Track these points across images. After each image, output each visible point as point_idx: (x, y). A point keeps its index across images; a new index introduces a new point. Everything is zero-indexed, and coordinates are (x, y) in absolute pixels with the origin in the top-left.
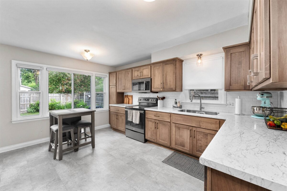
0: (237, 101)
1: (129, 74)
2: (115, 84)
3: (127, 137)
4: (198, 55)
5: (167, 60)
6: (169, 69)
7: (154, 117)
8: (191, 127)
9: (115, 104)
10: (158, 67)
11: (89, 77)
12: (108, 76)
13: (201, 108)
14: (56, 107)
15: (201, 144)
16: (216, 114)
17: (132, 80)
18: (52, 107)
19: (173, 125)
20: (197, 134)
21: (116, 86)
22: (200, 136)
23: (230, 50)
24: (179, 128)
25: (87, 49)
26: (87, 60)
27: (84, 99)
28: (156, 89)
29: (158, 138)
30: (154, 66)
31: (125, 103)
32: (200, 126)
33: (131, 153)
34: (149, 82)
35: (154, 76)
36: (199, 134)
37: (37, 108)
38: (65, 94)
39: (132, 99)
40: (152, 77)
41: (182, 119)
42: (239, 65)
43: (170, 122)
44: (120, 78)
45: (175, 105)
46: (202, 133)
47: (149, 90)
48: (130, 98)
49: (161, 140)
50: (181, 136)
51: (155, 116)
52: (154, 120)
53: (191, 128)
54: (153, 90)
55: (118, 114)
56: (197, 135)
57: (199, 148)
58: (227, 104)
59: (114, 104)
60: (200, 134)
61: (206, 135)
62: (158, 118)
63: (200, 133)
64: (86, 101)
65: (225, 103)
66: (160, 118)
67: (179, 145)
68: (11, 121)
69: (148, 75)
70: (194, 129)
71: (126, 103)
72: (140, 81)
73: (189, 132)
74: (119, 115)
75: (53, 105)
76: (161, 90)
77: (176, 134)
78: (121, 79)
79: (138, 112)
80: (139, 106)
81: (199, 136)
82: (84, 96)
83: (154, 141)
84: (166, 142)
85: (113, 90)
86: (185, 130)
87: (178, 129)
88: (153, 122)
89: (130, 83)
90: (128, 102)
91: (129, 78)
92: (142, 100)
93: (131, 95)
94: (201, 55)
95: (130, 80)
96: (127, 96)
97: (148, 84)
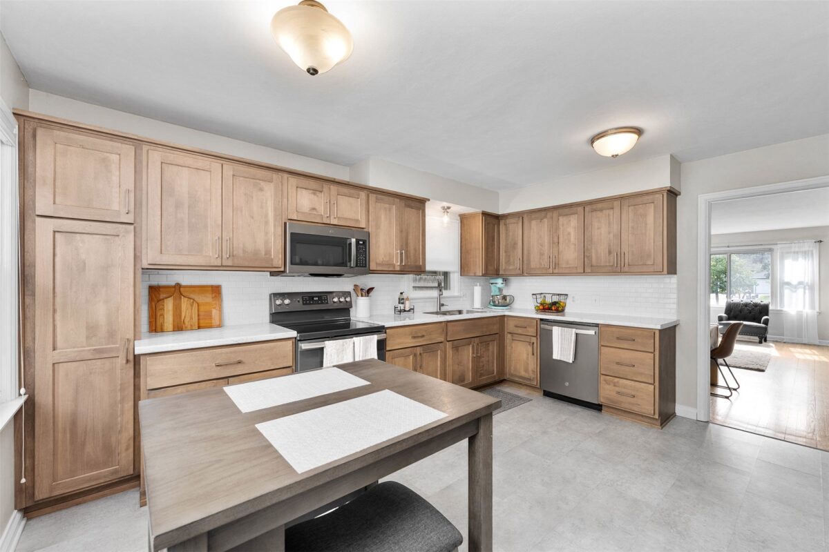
0: (477, 290)
4: (444, 207)
5: (410, 196)
6: (412, 218)
7: (414, 340)
8: (473, 339)
10: (388, 205)
13: (441, 305)
15: (483, 362)
16: (460, 312)
19: (449, 347)
21: (138, 230)
22: (482, 351)
24: (457, 349)
28: (382, 265)
30: (376, 198)
31: (169, 327)
32: (484, 333)
34: (364, 242)
35: (377, 226)
36: (481, 348)
41: (462, 328)
43: (443, 341)
48: (207, 299)
50: (459, 364)
51: (414, 337)
52: (412, 348)
54: (372, 266)
57: (481, 370)
58: (461, 296)
60: (482, 346)
61: (488, 344)
62: (421, 339)
63: (483, 344)
65: (460, 294)
66: (426, 339)
69: (358, 221)
70: (477, 340)
71: (178, 330)
72: (331, 232)
73: (471, 351)
76: (398, 268)
77: (453, 364)
86: (465, 347)
87: (456, 351)
88: (407, 354)
89: (266, 233)
90: (191, 318)
91: (262, 207)
92: (299, 301)
93: (212, 286)
94: (449, 208)
95: (266, 216)
96: (177, 290)
97: (363, 248)
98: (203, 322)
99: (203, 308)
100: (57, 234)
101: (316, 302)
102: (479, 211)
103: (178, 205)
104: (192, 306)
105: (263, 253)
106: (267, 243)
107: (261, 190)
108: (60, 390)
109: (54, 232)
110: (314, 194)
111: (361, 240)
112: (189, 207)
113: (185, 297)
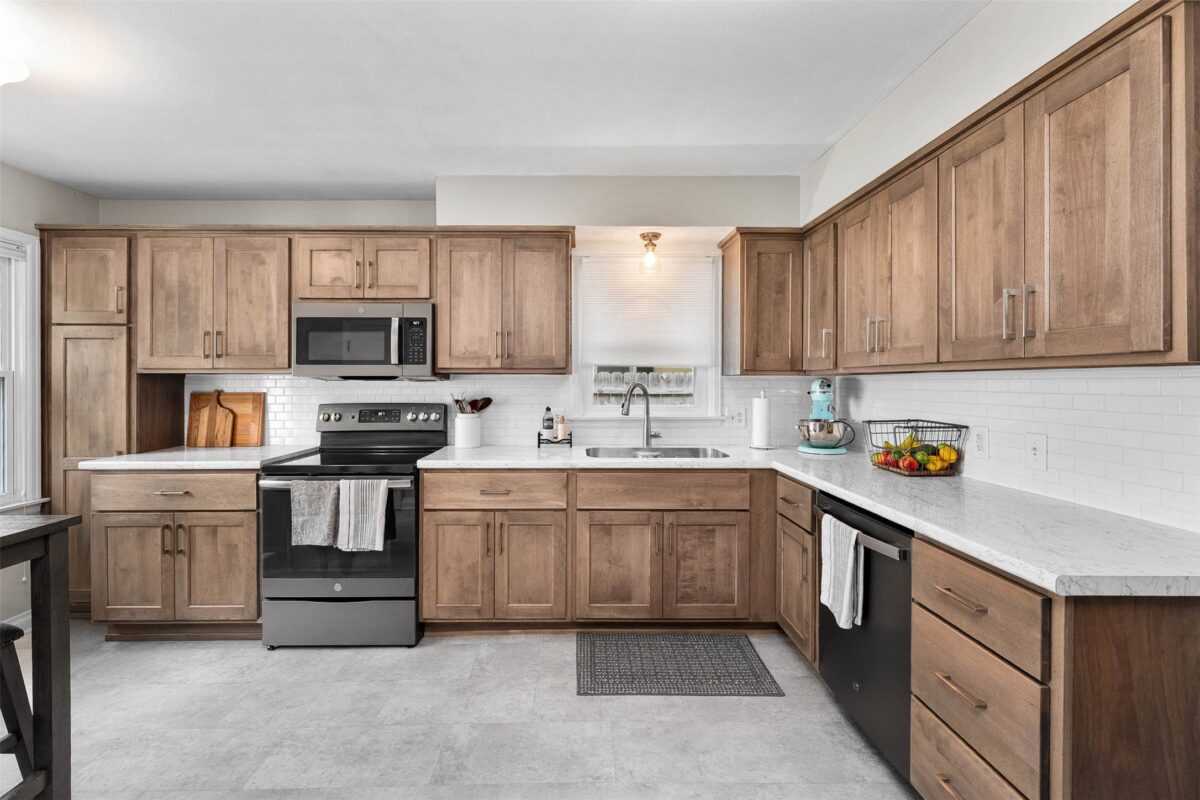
0: (759, 406)
3: (273, 648)
4: (643, 236)
5: (524, 229)
6: (535, 269)
7: (486, 498)
8: (656, 513)
9: (120, 454)
10: (477, 253)
13: (650, 436)
15: (691, 568)
17: (290, 299)
19: (582, 519)
20: (679, 535)
21: (131, 331)
22: (687, 543)
23: (756, 240)
24: (606, 529)
28: (458, 358)
29: (501, 598)
30: (451, 244)
31: (202, 440)
32: (692, 505)
33: (397, 723)
34: (423, 321)
35: (453, 292)
36: (685, 536)
39: (259, 415)
40: (442, 299)
41: (620, 487)
42: (777, 293)
43: (565, 507)
45: (546, 434)
46: (697, 527)
47: (424, 363)
48: (245, 409)
49: (520, 602)
50: (614, 561)
51: (483, 493)
52: (480, 513)
53: (656, 516)
54: (443, 362)
56: (680, 540)
57: (686, 587)
58: (723, 418)
59: (112, 455)
60: (689, 533)
61: (708, 531)
62: (501, 502)
63: (690, 528)
65: (720, 414)
66: (517, 498)
67: (606, 601)
69: (414, 287)
70: (669, 519)
71: (211, 444)
72: (361, 311)
73: (648, 536)
74: (196, 522)
76: (497, 363)
77: (593, 558)
79: (378, 486)
80: (321, 450)
81: (684, 541)
83: (476, 616)
84: (547, 602)
85: (97, 359)
86: (632, 529)
87: (602, 533)
88: (472, 522)
89: (269, 321)
90: (224, 433)
91: (263, 287)
92: (353, 417)
93: (254, 394)
94: (656, 236)
95: (269, 298)
96: (216, 397)
97: (419, 332)
98: (239, 439)
99: (240, 421)
100: (68, 341)
101: (382, 420)
102: (730, 230)
103: (169, 298)
104: (226, 417)
105: (265, 349)
106: (269, 334)
107: (262, 263)
108: (70, 497)
109: (66, 339)
110: (339, 256)
111: (416, 319)
112: (179, 298)
113: (221, 406)
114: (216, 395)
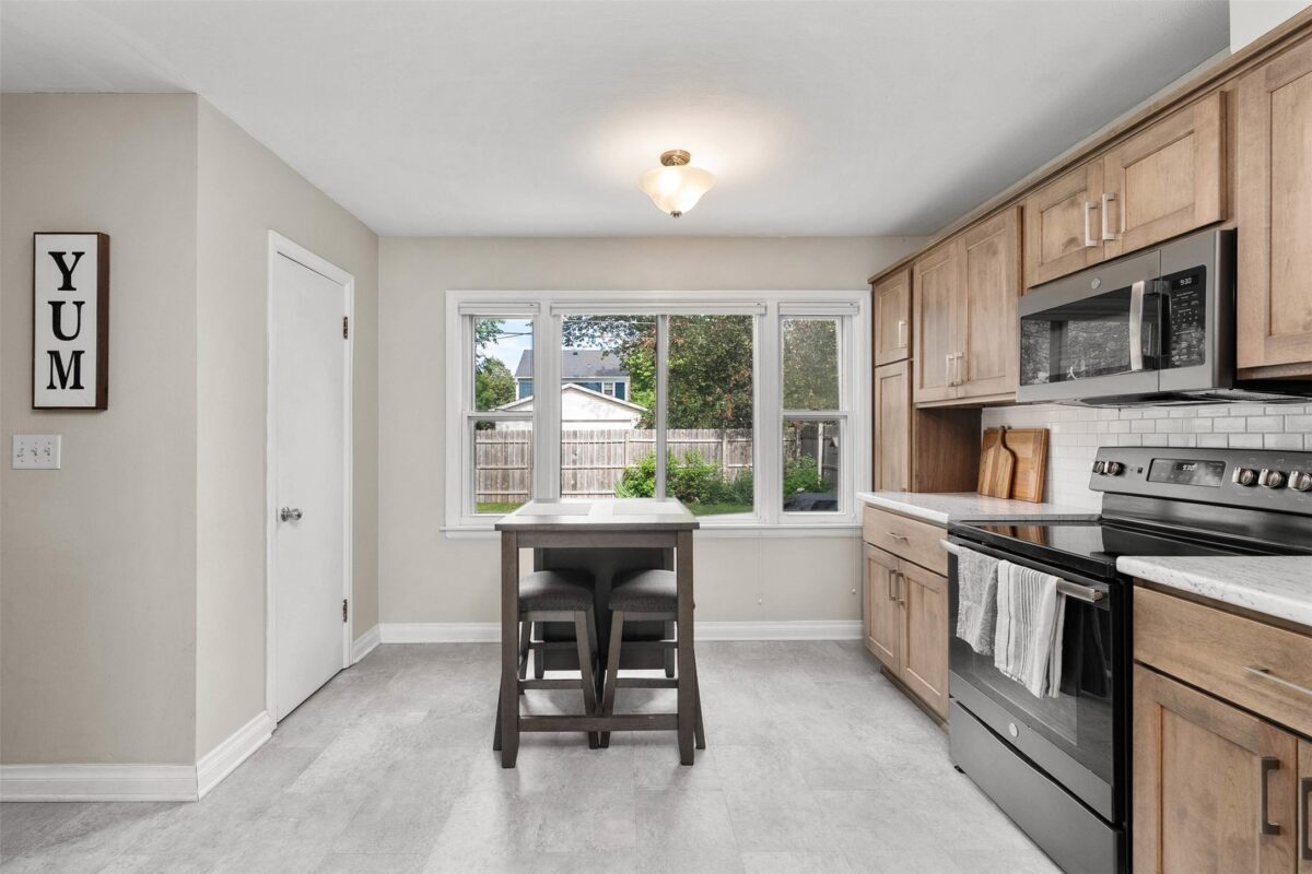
1: (995, 253)
2: (905, 354)
9: (904, 490)
11: (744, 322)
12: (861, 303)
14: (703, 488)
17: (1021, 293)
18: (689, 487)
21: (911, 364)
25: (675, 144)
26: (676, 214)
27: (816, 458)
31: (986, 489)
34: (1202, 273)
37: (640, 487)
38: (740, 430)
39: (1040, 459)
40: (1249, 219)
44: (933, 300)
47: (1200, 360)
48: (1028, 453)
51: (1264, 674)
54: (1252, 354)
55: (908, 570)
64: (826, 465)
68: (442, 528)
69: (1190, 209)
71: (992, 494)
72: (1096, 285)
74: (911, 575)
75: (692, 479)
78: (939, 303)
80: (1101, 520)
82: (817, 439)
85: (896, 396)
89: (1001, 329)
90: (1003, 480)
92: (1140, 470)
93: (1037, 430)
96: (999, 436)
97: (1191, 299)
98: (1019, 490)
99: (1021, 467)
100: (882, 381)
104: (1008, 461)
105: (997, 368)
106: (1001, 347)
109: (881, 379)
110: (1073, 204)
112: (937, 321)
113: (1006, 447)
114: (1000, 432)
